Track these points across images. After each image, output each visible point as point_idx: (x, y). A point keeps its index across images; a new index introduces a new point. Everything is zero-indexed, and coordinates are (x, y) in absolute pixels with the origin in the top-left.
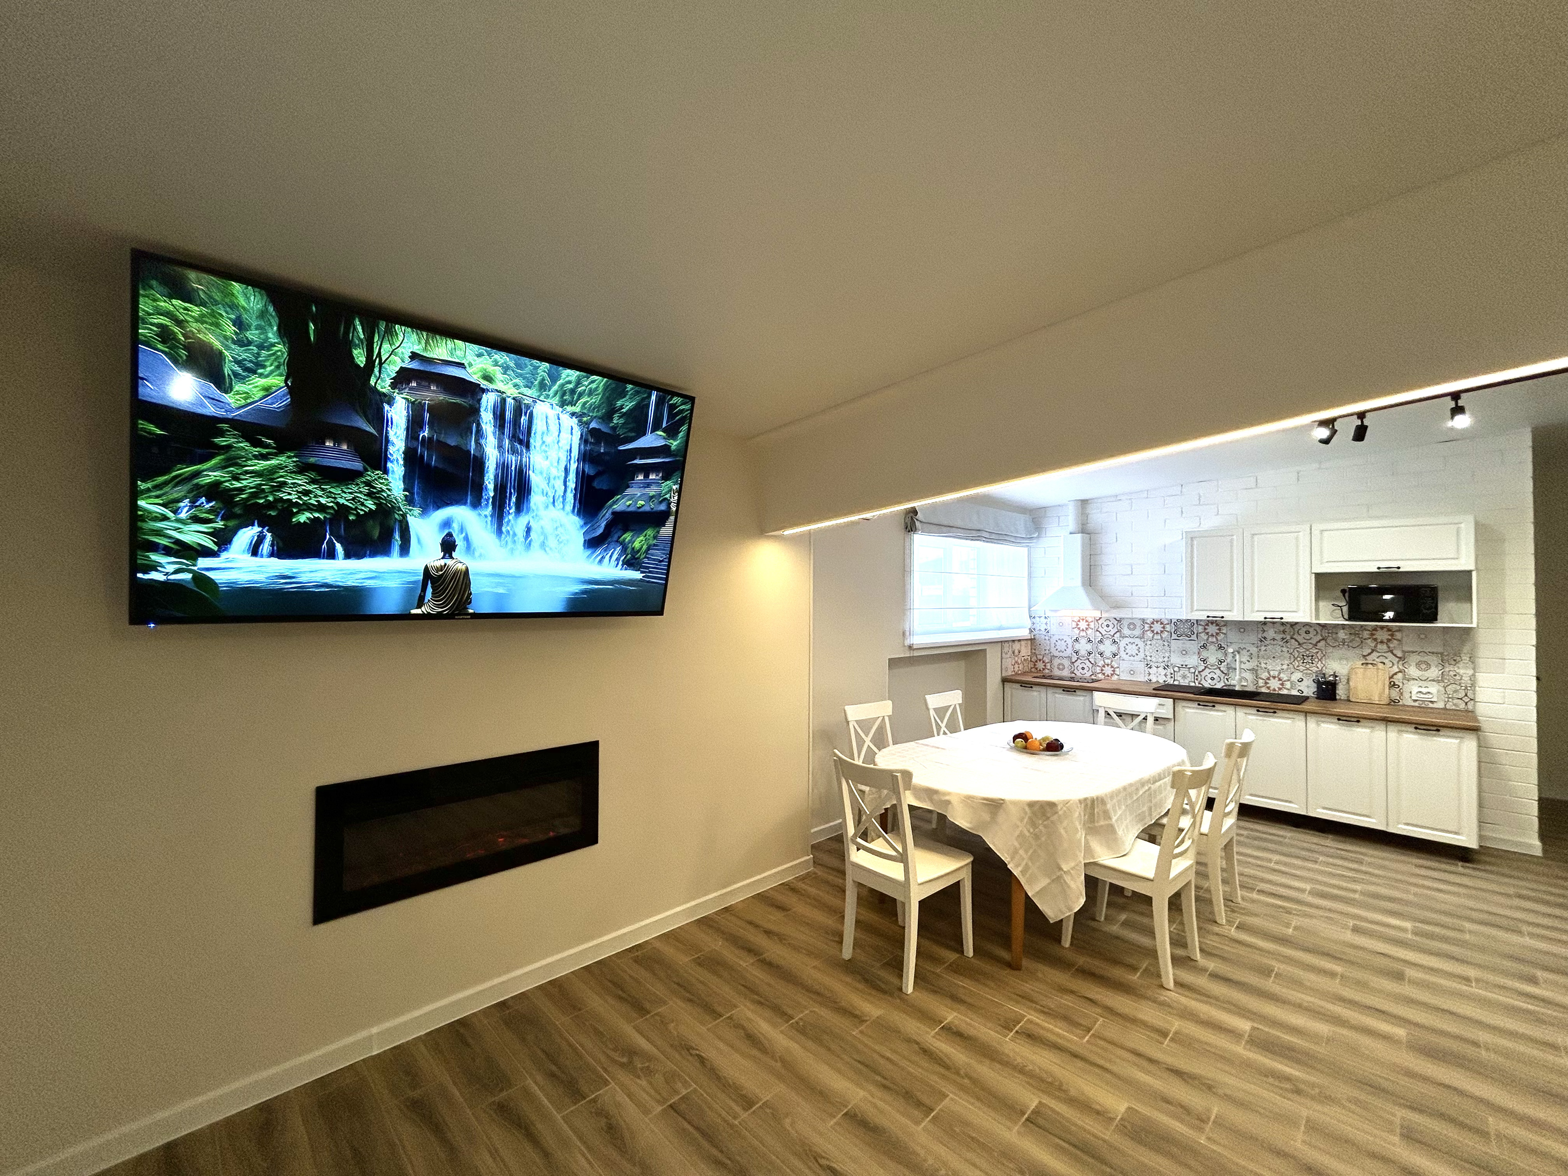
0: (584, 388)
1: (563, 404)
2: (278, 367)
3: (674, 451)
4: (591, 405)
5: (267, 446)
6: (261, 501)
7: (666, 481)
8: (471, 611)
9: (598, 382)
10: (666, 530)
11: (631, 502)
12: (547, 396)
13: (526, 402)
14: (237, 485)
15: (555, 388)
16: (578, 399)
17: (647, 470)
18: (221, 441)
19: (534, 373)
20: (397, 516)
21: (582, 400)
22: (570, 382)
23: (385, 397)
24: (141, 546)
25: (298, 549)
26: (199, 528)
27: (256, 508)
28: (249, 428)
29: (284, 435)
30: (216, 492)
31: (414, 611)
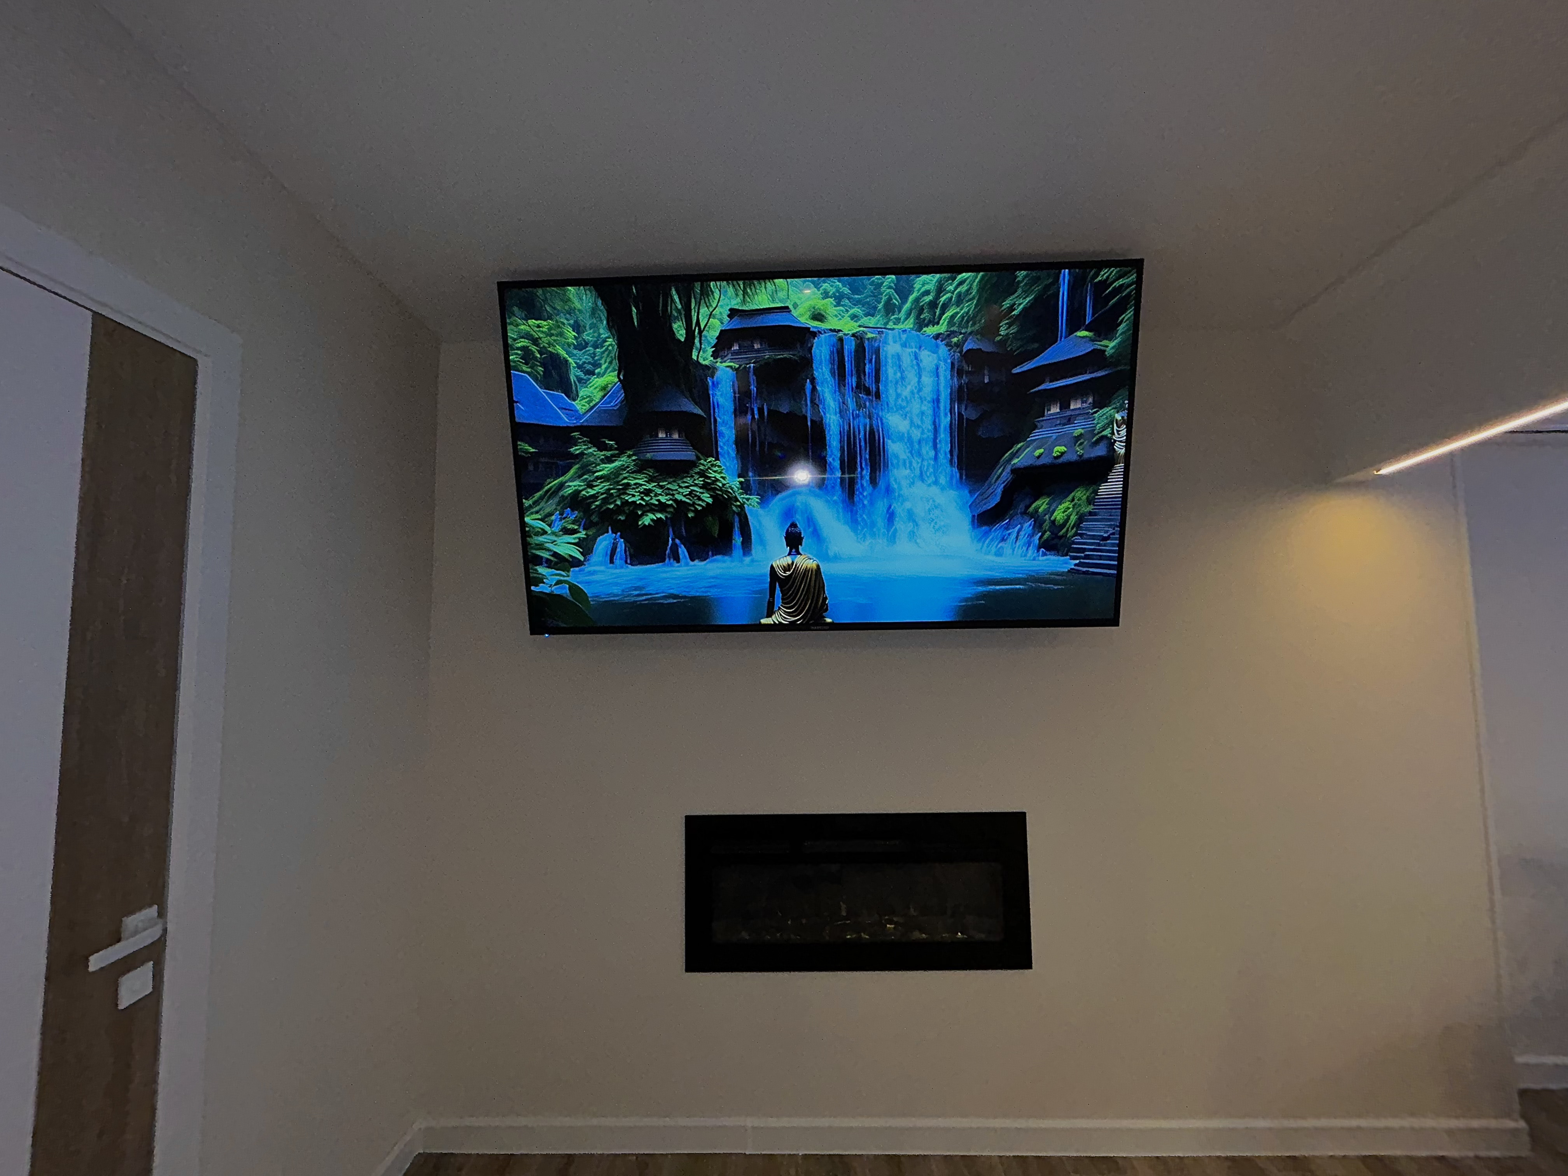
0: (949, 295)
1: (921, 324)
2: (611, 363)
3: (1111, 356)
4: (963, 317)
5: (610, 448)
6: (612, 506)
7: (1101, 408)
8: (829, 620)
9: (969, 280)
10: (1111, 487)
11: (1042, 451)
12: (898, 321)
13: (870, 335)
14: (592, 492)
15: (908, 305)
16: (943, 313)
17: (1063, 397)
18: (575, 450)
19: (877, 296)
20: (734, 508)
21: (948, 314)
22: (927, 293)
23: (710, 370)
24: (531, 560)
25: (646, 553)
26: (568, 539)
27: (606, 514)
28: (596, 432)
29: (624, 431)
30: (577, 503)
31: (764, 621)
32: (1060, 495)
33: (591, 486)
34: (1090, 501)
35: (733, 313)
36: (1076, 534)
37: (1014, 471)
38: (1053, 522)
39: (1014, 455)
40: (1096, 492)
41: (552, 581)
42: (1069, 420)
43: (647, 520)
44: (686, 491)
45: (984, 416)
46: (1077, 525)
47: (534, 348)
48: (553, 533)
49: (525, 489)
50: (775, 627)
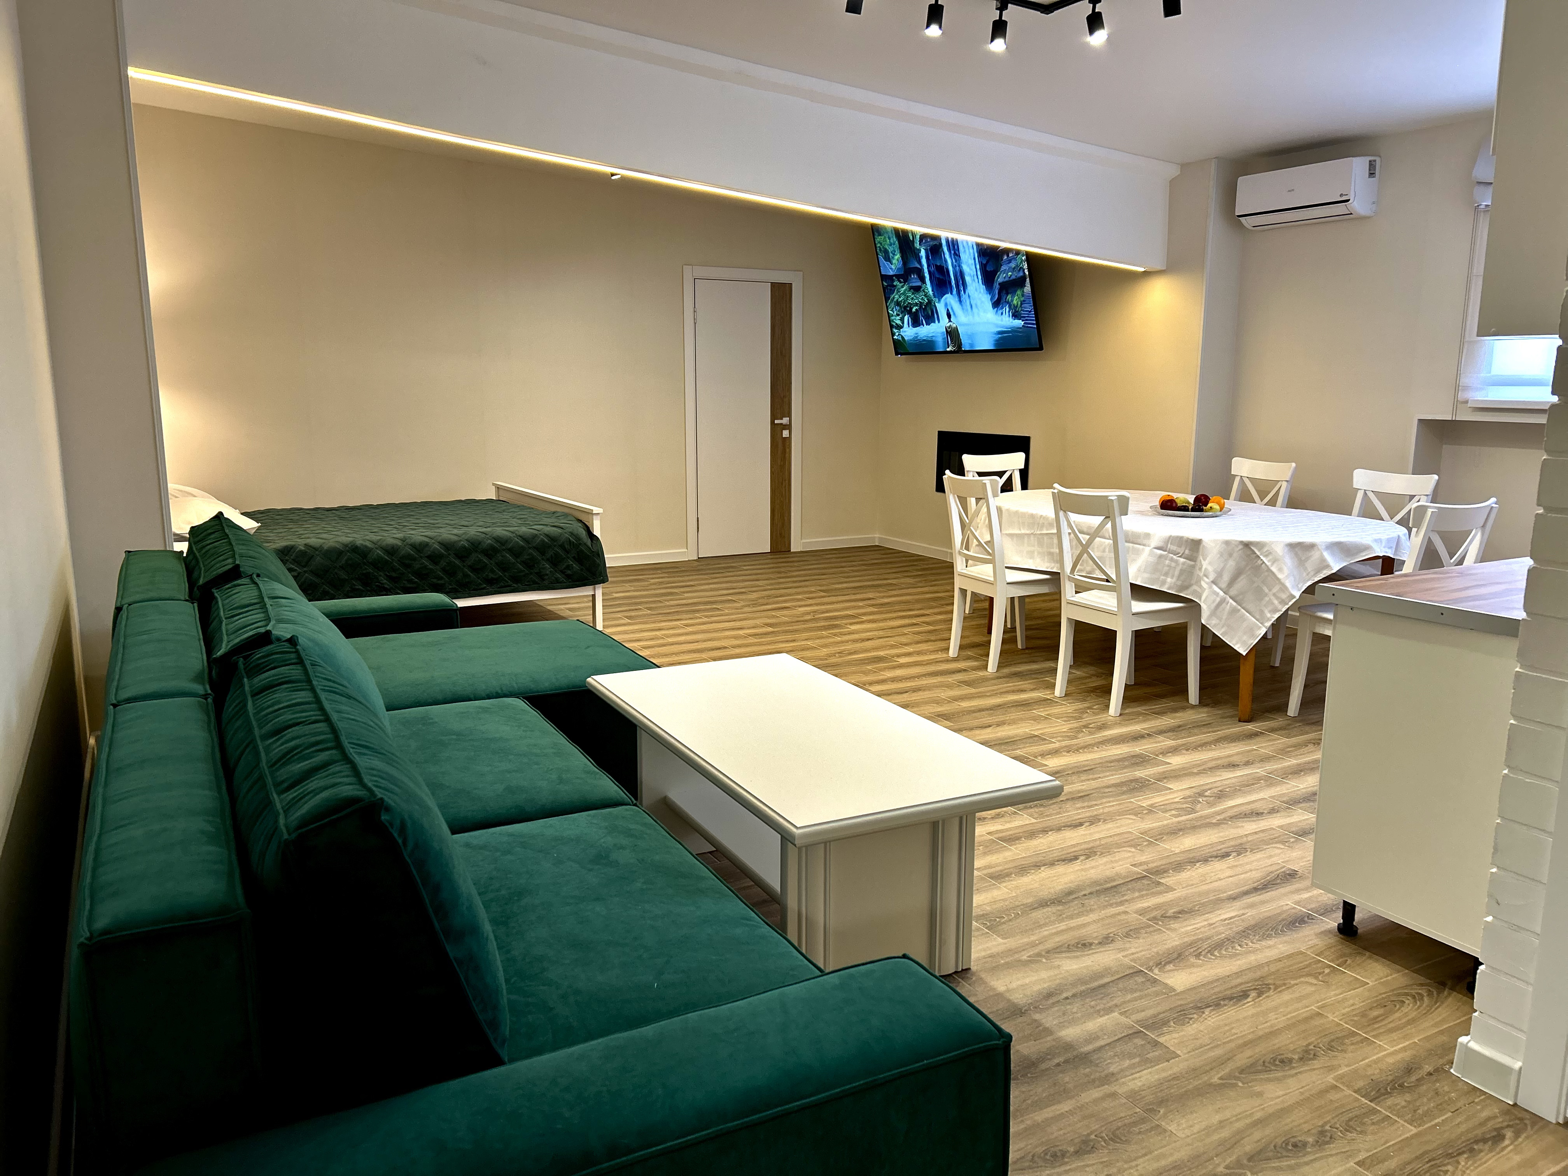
2: (898, 250)
5: (902, 282)
6: (906, 305)
7: (1018, 255)
14: (901, 299)
18: (895, 284)
20: (933, 304)
23: (920, 251)
24: (892, 327)
25: (916, 323)
26: (898, 318)
27: (905, 308)
28: (898, 277)
29: (904, 276)
30: (898, 304)
31: (948, 350)
32: (1014, 293)
33: (900, 297)
34: (1023, 295)
36: (1022, 310)
37: (999, 284)
38: (1014, 305)
39: (998, 278)
40: (1023, 292)
41: (897, 334)
42: (1010, 261)
43: (914, 310)
44: (921, 298)
45: (987, 262)
46: (1021, 306)
47: (881, 247)
48: (895, 316)
49: (887, 299)
50: (950, 352)
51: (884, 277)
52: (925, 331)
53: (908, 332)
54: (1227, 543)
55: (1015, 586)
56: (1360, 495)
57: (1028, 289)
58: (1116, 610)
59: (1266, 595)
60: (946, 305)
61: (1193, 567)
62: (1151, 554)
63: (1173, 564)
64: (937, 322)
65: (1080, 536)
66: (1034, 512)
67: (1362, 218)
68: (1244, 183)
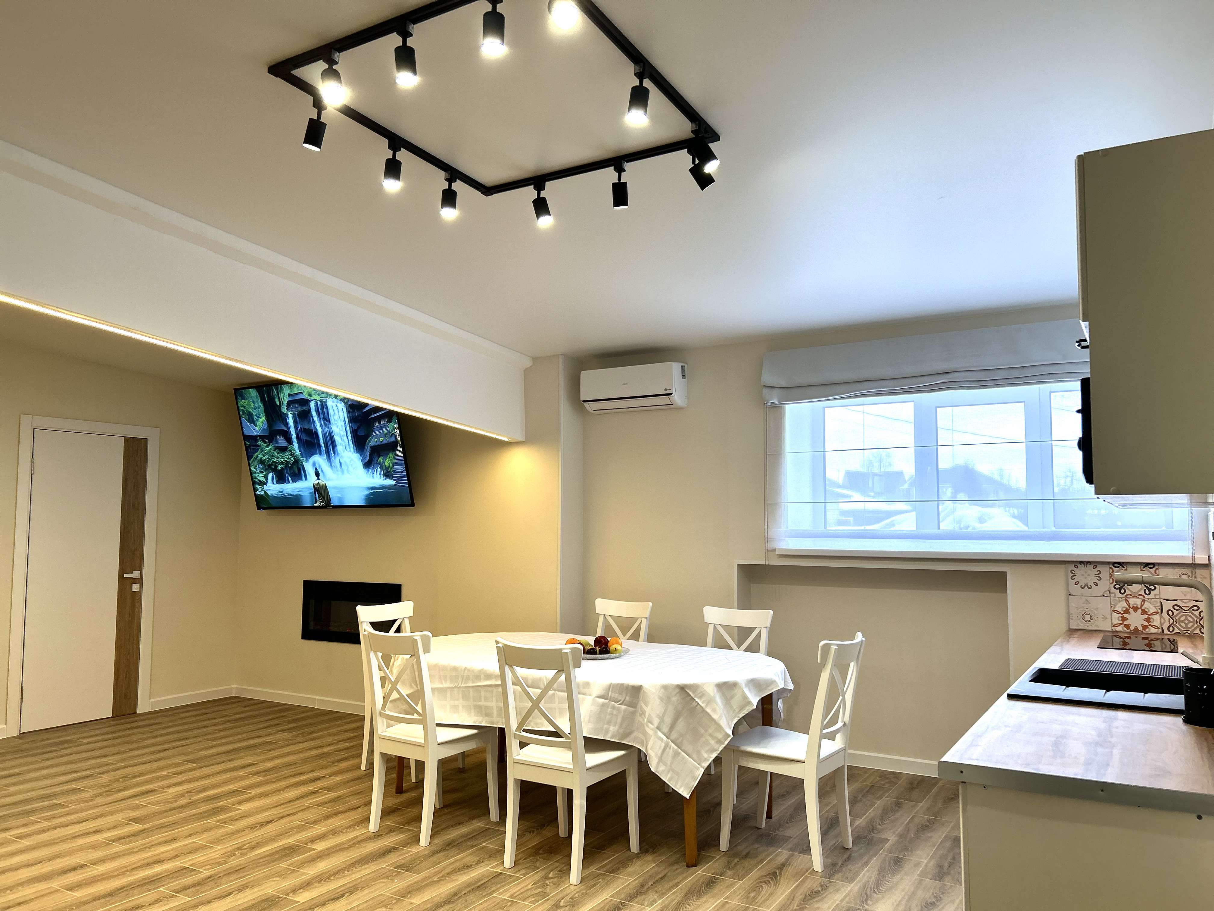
2: (263, 414)
5: (267, 443)
6: (270, 463)
7: (390, 423)
8: (332, 504)
11: (377, 439)
14: (265, 458)
17: (379, 419)
18: (259, 444)
20: (300, 463)
23: (287, 415)
24: (254, 483)
25: (281, 479)
26: (261, 475)
27: (269, 466)
28: (262, 437)
29: (269, 437)
30: (262, 462)
31: (315, 505)
32: (385, 456)
33: (264, 456)
34: (394, 458)
35: (289, 395)
36: (393, 471)
37: (371, 447)
38: (386, 466)
39: (370, 441)
40: (395, 454)
41: (260, 490)
42: (382, 428)
43: (279, 468)
44: (287, 457)
45: (359, 427)
46: (392, 467)
47: (244, 409)
48: (258, 473)
49: (249, 457)
50: (318, 507)
51: (247, 438)
52: (291, 488)
53: (273, 488)
54: (665, 687)
55: (445, 746)
56: (711, 628)
57: (399, 452)
58: (571, 767)
59: (702, 736)
60: (314, 464)
61: (634, 713)
62: (594, 703)
63: (615, 712)
64: (304, 478)
65: (528, 689)
66: (457, 665)
67: (680, 408)
68: (585, 376)
